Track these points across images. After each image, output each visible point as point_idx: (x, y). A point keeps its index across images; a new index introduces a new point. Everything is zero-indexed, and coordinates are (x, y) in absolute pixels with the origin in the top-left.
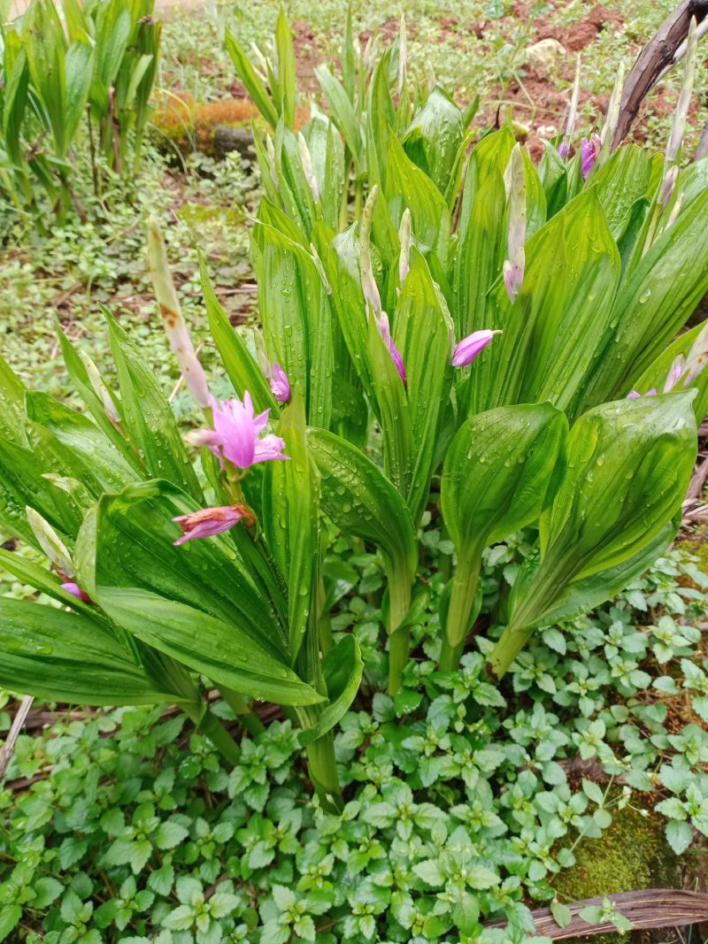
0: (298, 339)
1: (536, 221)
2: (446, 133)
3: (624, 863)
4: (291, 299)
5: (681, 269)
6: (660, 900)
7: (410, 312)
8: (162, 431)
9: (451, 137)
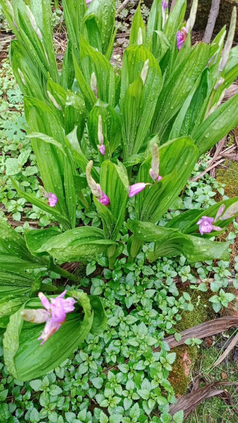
0: (56, 171)
1: (157, 79)
2: (106, 12)
3: (198, 312)
4: (50, 156)
5: (224, 127)
6: (210, 325)
7: (108, 168)
8: (7, 237)
9: (109, 13)
